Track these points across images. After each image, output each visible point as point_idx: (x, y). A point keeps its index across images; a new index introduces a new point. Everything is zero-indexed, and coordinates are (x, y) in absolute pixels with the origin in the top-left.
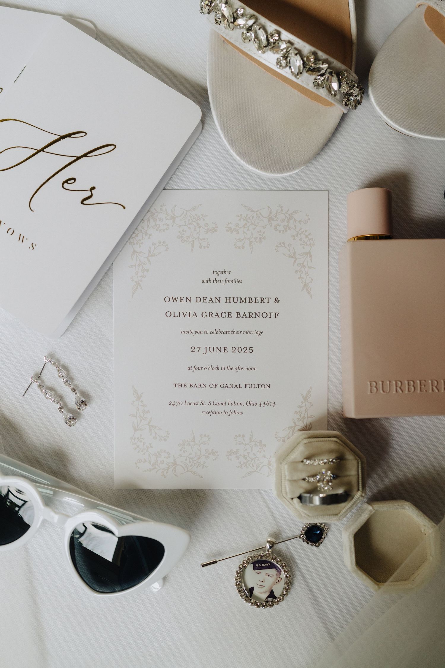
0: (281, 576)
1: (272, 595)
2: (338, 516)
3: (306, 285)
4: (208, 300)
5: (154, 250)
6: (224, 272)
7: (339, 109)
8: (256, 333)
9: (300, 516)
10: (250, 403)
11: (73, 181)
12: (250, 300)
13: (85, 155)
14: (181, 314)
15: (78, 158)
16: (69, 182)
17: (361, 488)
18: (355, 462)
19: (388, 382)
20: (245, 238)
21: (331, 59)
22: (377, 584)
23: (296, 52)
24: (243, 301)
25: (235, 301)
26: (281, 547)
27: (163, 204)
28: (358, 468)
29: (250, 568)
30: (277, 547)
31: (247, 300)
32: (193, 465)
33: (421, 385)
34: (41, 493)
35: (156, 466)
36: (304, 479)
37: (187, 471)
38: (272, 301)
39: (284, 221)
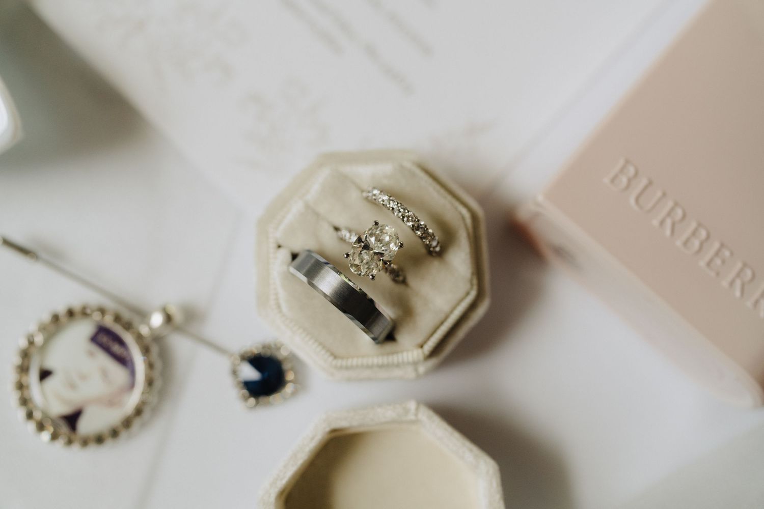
1: (72, 420)
2: (334, 362)
17: (427, 348)
26: (180, 345)
36: (337, 229)
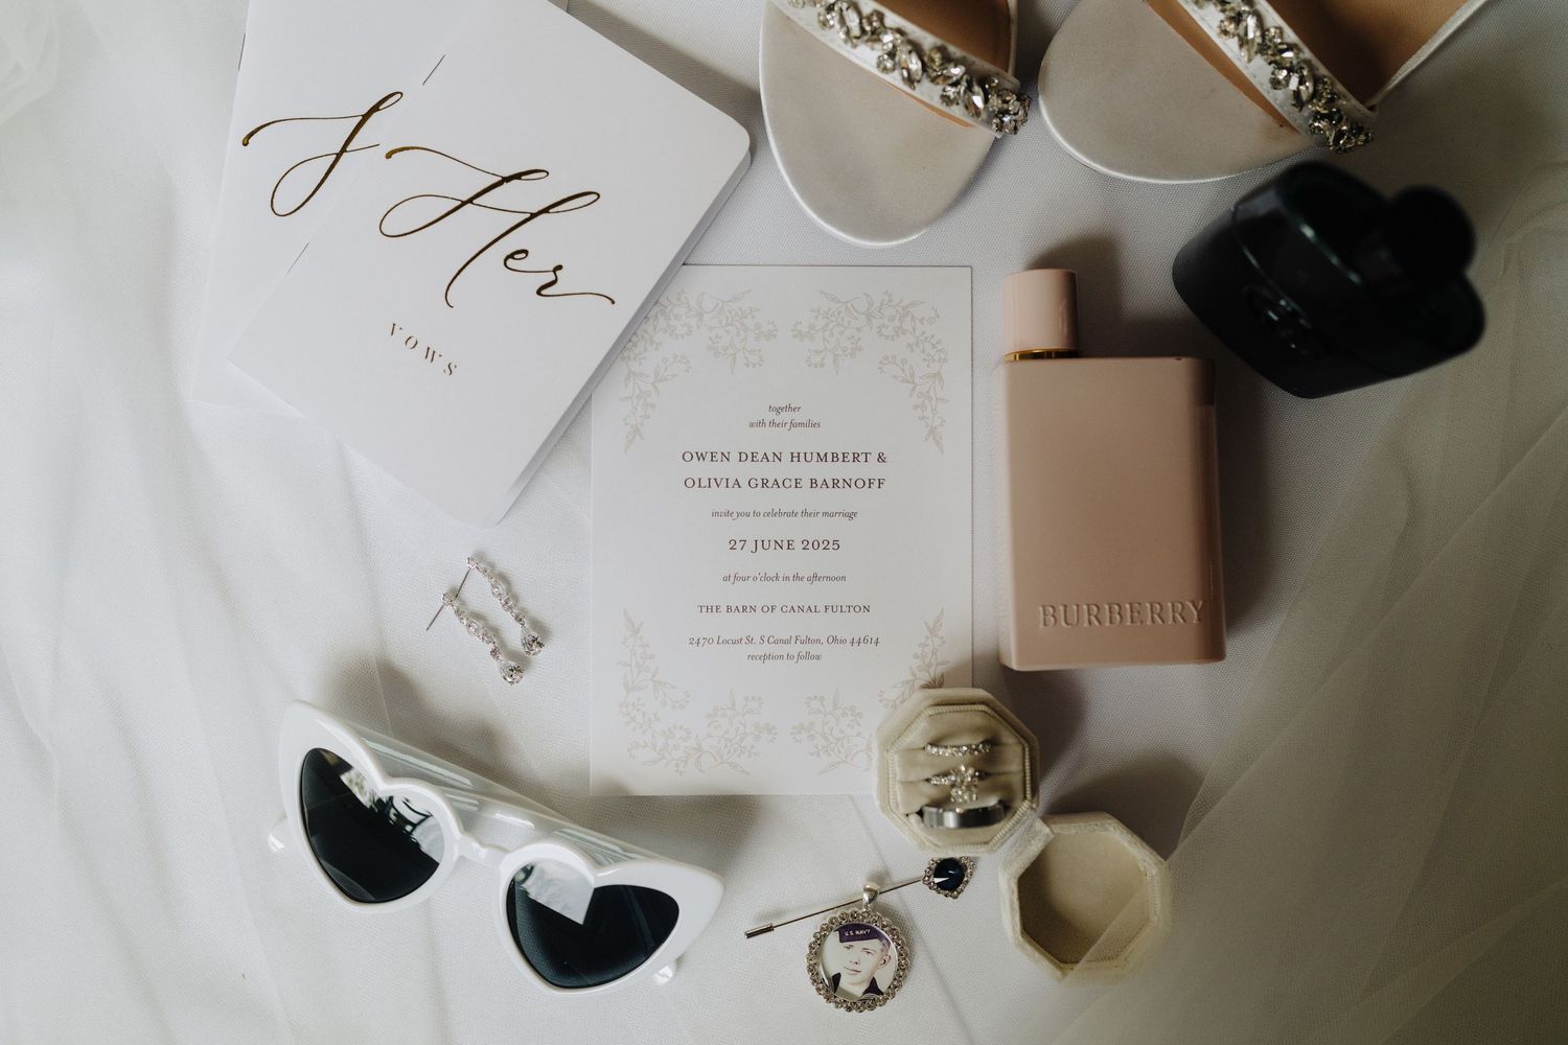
0: (889, 953)
2: (990, 845)
3: (932, 432)
4: (760, 457)
5: (666, 370)
6: (789, 408)
7: (985, 135)
8: (845, 515)
9: (922, 845)
10: (835, 639)
11: (524, 255)
12: (835, 457)
13: (546, 210)
14: (713, 481)
15: (533, 216)
16: (516, 256)
17: (1029, 796)
18: (1019, 749)
19: (1075, 607)
20: (826, 348)
21: (971, 58)
22: (1060, 968)
23: (909, 48)
24: (822, 458)
25: (809, 459)
26: (889, 899)
27: (682, 290)
28: (1024, 755)
29: (834, 937)
30: (881, 899)
31: (829, 457)
32: (732, 751)
33: (1132, 611)
34: (455, 804)
35: (666, 754)
36: (928, 780)
37: (722, 763)
38: (873, 458)
39: (894, 320)
